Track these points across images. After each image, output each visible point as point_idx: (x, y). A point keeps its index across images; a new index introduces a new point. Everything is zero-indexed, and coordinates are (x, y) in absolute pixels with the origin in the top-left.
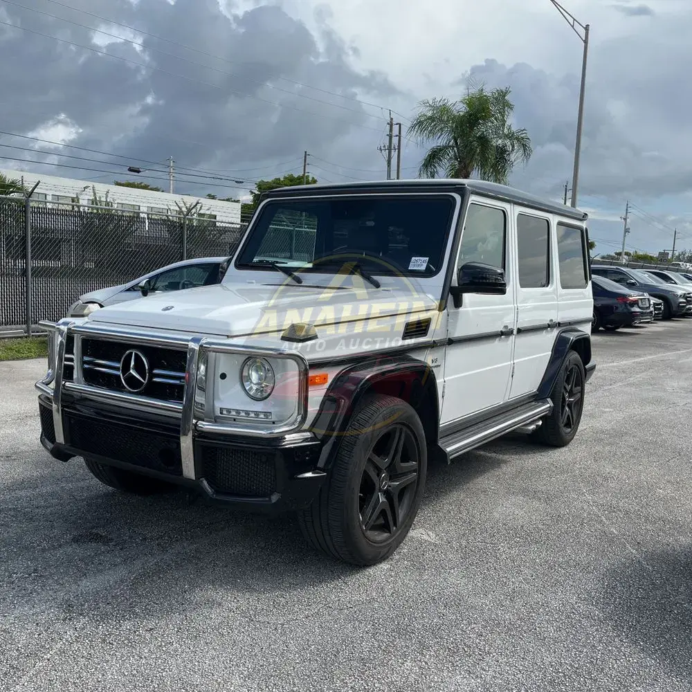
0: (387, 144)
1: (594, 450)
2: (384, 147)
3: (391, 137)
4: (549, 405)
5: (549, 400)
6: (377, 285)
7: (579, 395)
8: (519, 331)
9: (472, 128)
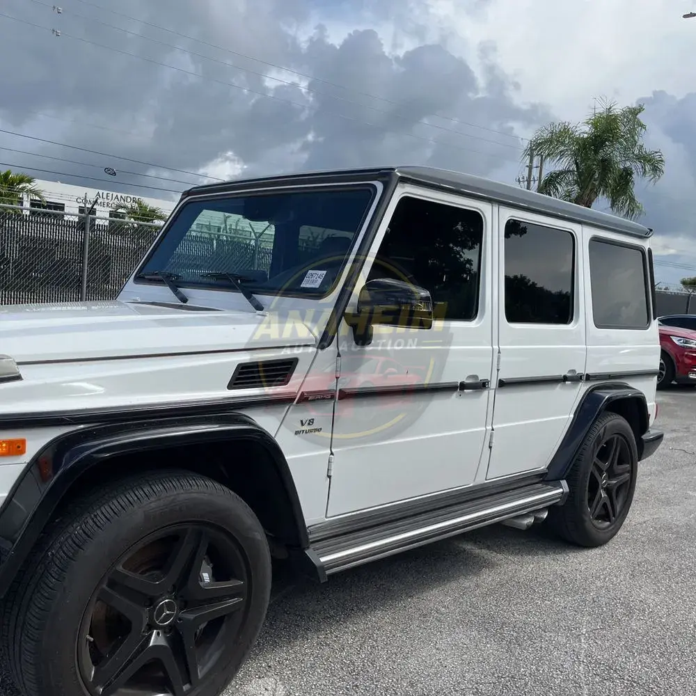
0: (526, 174)
1: (640, 558)
2: (523, 178)
3: (530, 168)
4: (561, 490)
5: (564, 483)
6: (259, 307)
7: (627, 475)
8: (502, 384)
9: (596, 152)
